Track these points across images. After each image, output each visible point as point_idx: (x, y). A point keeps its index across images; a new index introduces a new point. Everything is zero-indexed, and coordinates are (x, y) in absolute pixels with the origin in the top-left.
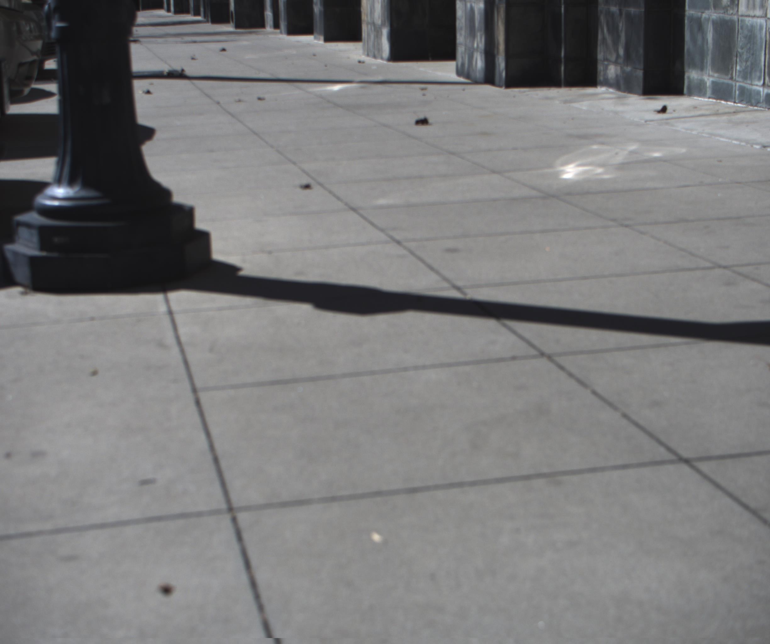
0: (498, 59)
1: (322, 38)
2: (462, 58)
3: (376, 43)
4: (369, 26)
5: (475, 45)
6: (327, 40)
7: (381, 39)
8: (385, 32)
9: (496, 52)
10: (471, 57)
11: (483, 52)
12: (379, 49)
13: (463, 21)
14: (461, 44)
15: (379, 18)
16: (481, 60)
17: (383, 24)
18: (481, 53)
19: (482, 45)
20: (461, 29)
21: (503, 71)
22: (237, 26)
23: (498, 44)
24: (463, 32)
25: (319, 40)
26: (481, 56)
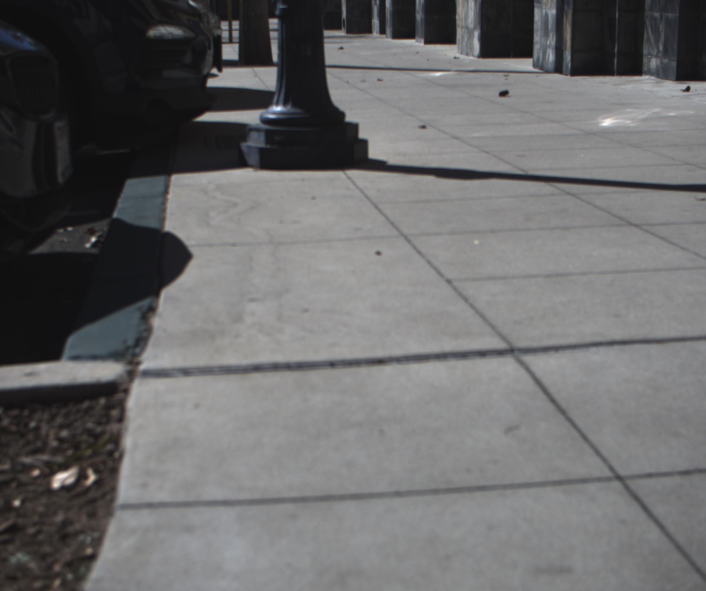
0: (566, 54)
1: (423, 41)
2: (538, 53)
3: (469, 43)
4: (464, 30)
5: (548, 43)
6: (427, 42)
7: (473, 39)
8: (477, 34)
9: (564, 48)
10: (545, 53)
11: (554, 48)
12: (471, 48)
13: (539, 24)
14: (537, 42)
15: (472, 23)
16: (553, 55)
17: (475, 28)
18: (552, 49)
19: (553, 43)
20: (538, 30)
21: (569, 63)
22: (348, 32)
23: (566, 42)
24: (539, 33)
25: (420, 42)
26: (553, 52)
